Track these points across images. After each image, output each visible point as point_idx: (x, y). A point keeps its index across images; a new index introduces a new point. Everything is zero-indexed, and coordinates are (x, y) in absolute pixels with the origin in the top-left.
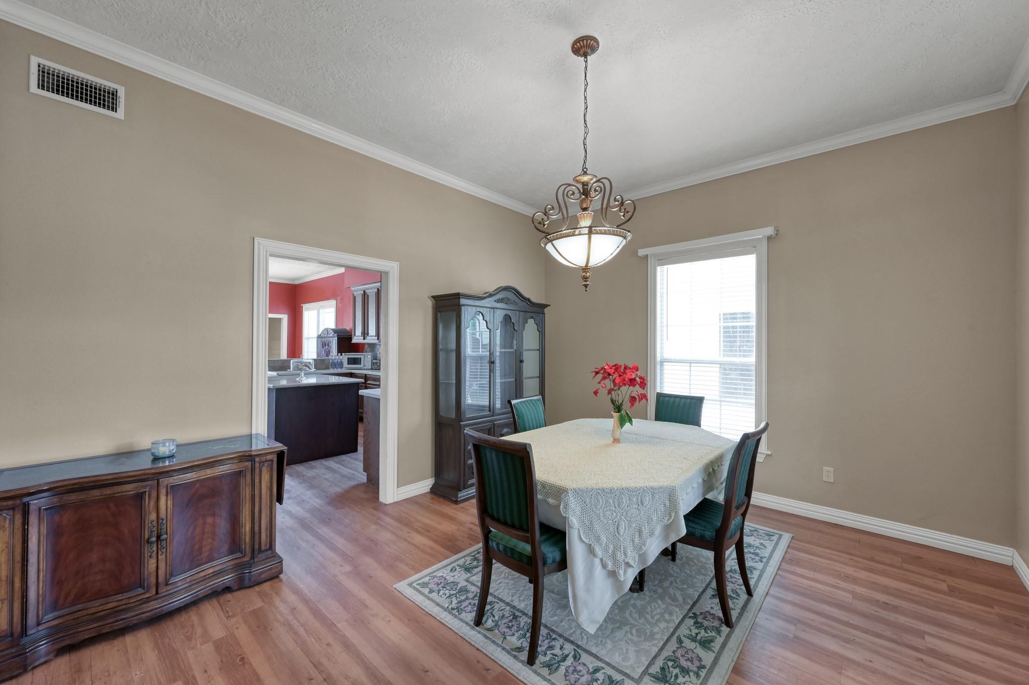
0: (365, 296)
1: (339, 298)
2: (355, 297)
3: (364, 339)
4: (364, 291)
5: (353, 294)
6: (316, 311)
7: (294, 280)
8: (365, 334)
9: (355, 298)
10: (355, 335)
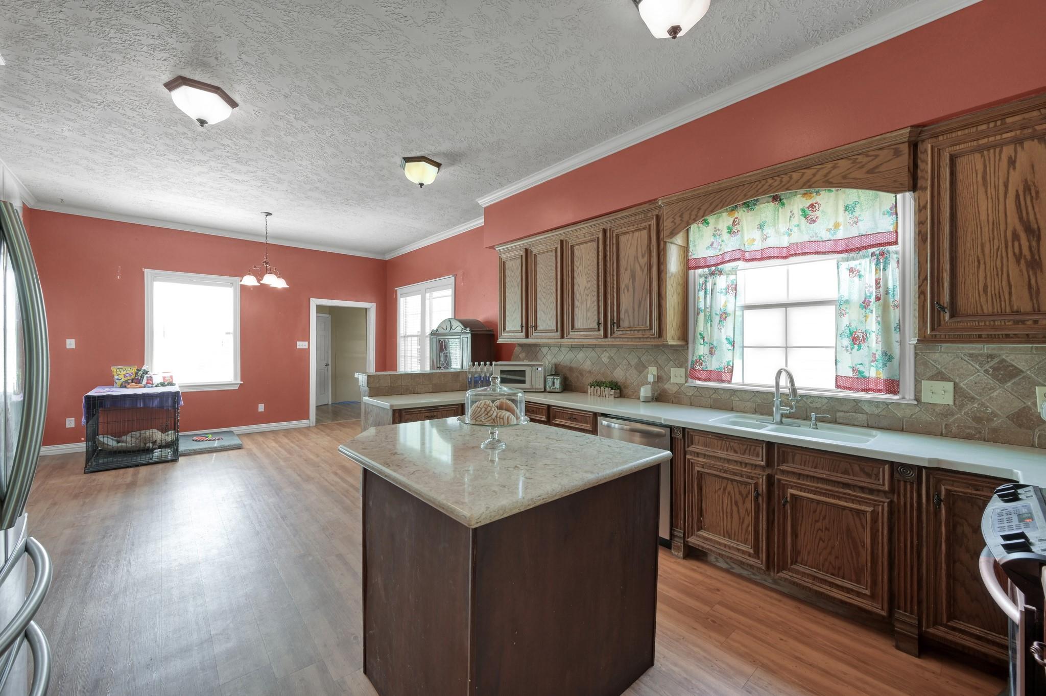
0: (528, 259)
1: (460, 273)
2: (504, 263)
3: (527, 336)
4: (526, 250)
5: (500, 258)
6: (419, 296)
7: (384, 252)
8: (528, 327)
9: (503, 266)
10: (504, 329)
